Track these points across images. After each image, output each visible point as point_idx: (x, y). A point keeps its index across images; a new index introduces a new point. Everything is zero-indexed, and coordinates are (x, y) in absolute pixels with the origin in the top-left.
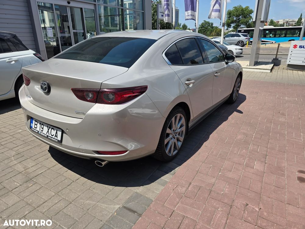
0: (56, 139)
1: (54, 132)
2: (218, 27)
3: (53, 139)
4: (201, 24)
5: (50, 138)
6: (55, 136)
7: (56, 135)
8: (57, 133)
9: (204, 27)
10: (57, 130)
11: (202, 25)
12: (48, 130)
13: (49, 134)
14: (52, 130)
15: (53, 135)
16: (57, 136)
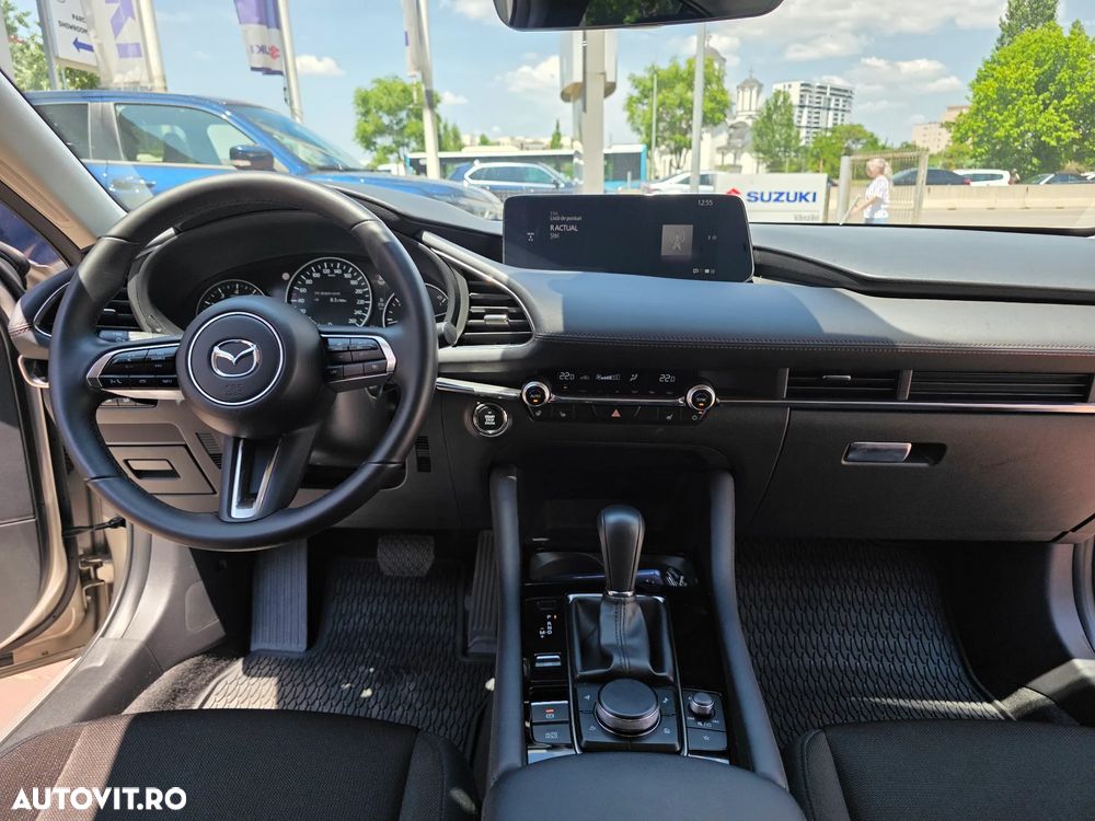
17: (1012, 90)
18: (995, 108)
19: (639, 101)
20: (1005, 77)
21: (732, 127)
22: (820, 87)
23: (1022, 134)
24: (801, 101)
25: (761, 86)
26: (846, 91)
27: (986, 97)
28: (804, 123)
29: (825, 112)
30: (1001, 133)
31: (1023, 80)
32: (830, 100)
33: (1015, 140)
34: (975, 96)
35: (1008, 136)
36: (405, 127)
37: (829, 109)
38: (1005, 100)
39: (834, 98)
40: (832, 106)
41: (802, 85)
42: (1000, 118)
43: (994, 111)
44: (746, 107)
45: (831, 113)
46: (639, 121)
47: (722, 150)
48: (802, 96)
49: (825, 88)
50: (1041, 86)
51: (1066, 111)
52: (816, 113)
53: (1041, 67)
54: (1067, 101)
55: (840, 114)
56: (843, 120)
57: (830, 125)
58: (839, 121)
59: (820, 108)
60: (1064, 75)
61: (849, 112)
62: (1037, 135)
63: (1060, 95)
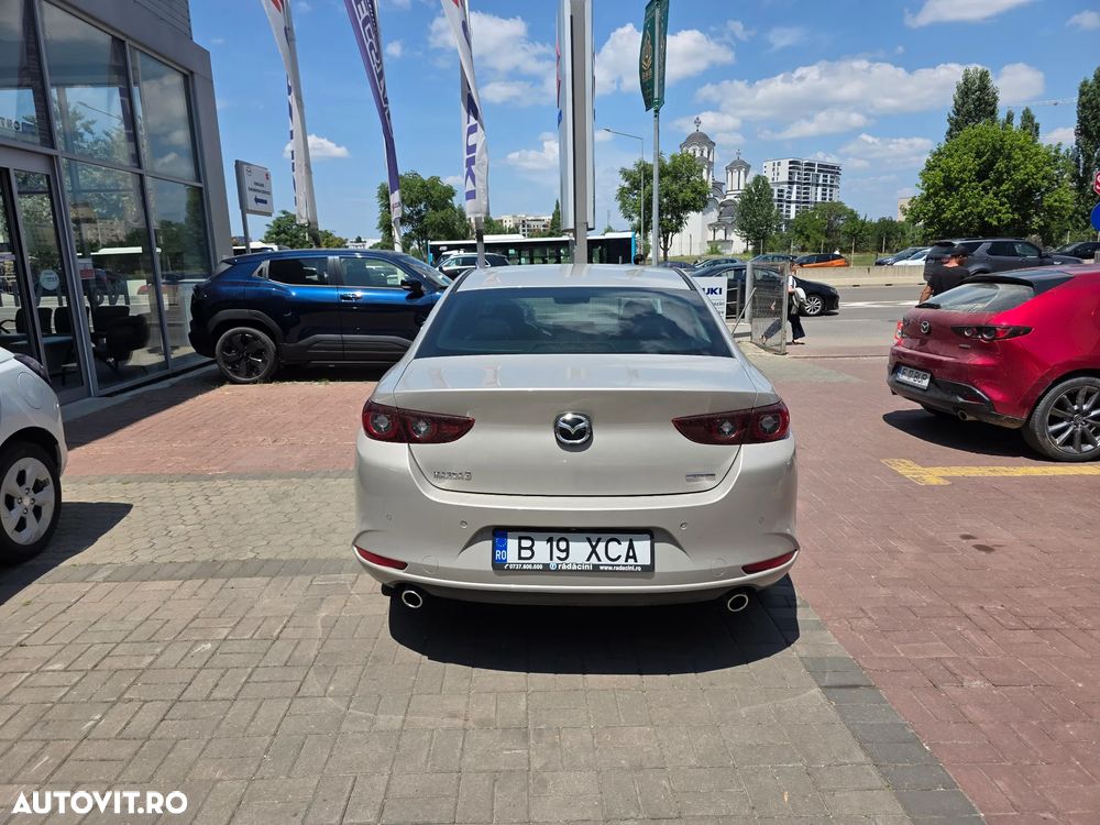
0: (635, 566)
1: (618, 549)
2: (331, 235)
3: (623, 568)
4: (274, 222)
5: (610, 568)
6: (628, 557)
7: (631, 554)
8: (631, 547)
9: (284, 232)
10: (631, 541)
11: (279, 226)
12: (594, 548)
13: (599, 560)
14: (611, 544)
15: (619, 557)
16: (634, 557)
17: (957, 179)
18: (942, 193)
19: (630, 191)
20: (949, 167)
21: (722, 205)
22: (807, 164)
23: (965, 217)
24: (790, 178)
25: (748, 168)
26: (833, 167)
27: (934, 185)
28: (794, 198)
29: (814, 188)
30: (947, 215)
31: (965, 170)
32: (818, 176)
33: (961, 221)
34: (923, 184)
35: (954, 218)
36: (423, 217)
37: (817, 185)
38: (949, 186)
39: (822, 174)
40: (820, 182)
41: (790, 163)
42: (946, 203)
43: (942, 197)
44: (735, 186)
45: (820, 189)
46: (630, 208)
47: (714, 227)
48: (790, 173)
49: (813, 165)
50: (981, 175)
51: (1004, 196)
52: (805, 189)
53: (980, 159)
54: (1004, 187)
55: (828, 189)
56: (831, 195)
57: (819, 200)
58: (828, 197)
59: (809, 184)
60: (1000, 165)
61: (837, 187)
62: (980, 216)
63: (999, 182)
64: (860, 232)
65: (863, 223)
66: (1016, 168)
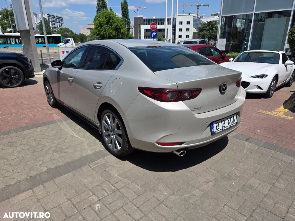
3: (234, 125)
10: (234, 117)
12: (229, 121)
13: (230, 124)
14: (231, 119)
15: (233, 122)
20: (100, 20)
22: (53, 16)
24: (48, 20)
26: (61, 18)
27: (97, 25)
28: (51, 26)
29: (56, 23)
30: (102, 33)
31: (104, 21)
32: (57, 20)
34: (95, 24)
37: (57, 22)
38: (101, 25)
41: (48, 15)
42: (101, 30)
43: (99, 28)
45: (58, 24)
48: (48, 18)
49: (55, 16)
50: (108, 23)
51: (113, 29)
52: (54, 23)
53: (107, 19)
54: (113, 27)
55: (61, 24)
56: (62, 26)
57: (58, 27)
58: (61, 26)
59: (55, 22)
60: (111, 21)
61: (63, 23)
62: (109, 34)
63: (111, 25)
64: (75, 37)
65: (75, 35)
66: (115, 22)
